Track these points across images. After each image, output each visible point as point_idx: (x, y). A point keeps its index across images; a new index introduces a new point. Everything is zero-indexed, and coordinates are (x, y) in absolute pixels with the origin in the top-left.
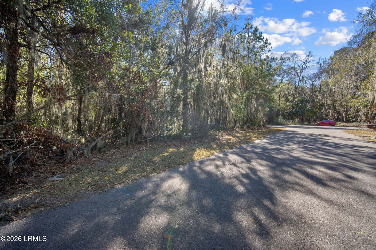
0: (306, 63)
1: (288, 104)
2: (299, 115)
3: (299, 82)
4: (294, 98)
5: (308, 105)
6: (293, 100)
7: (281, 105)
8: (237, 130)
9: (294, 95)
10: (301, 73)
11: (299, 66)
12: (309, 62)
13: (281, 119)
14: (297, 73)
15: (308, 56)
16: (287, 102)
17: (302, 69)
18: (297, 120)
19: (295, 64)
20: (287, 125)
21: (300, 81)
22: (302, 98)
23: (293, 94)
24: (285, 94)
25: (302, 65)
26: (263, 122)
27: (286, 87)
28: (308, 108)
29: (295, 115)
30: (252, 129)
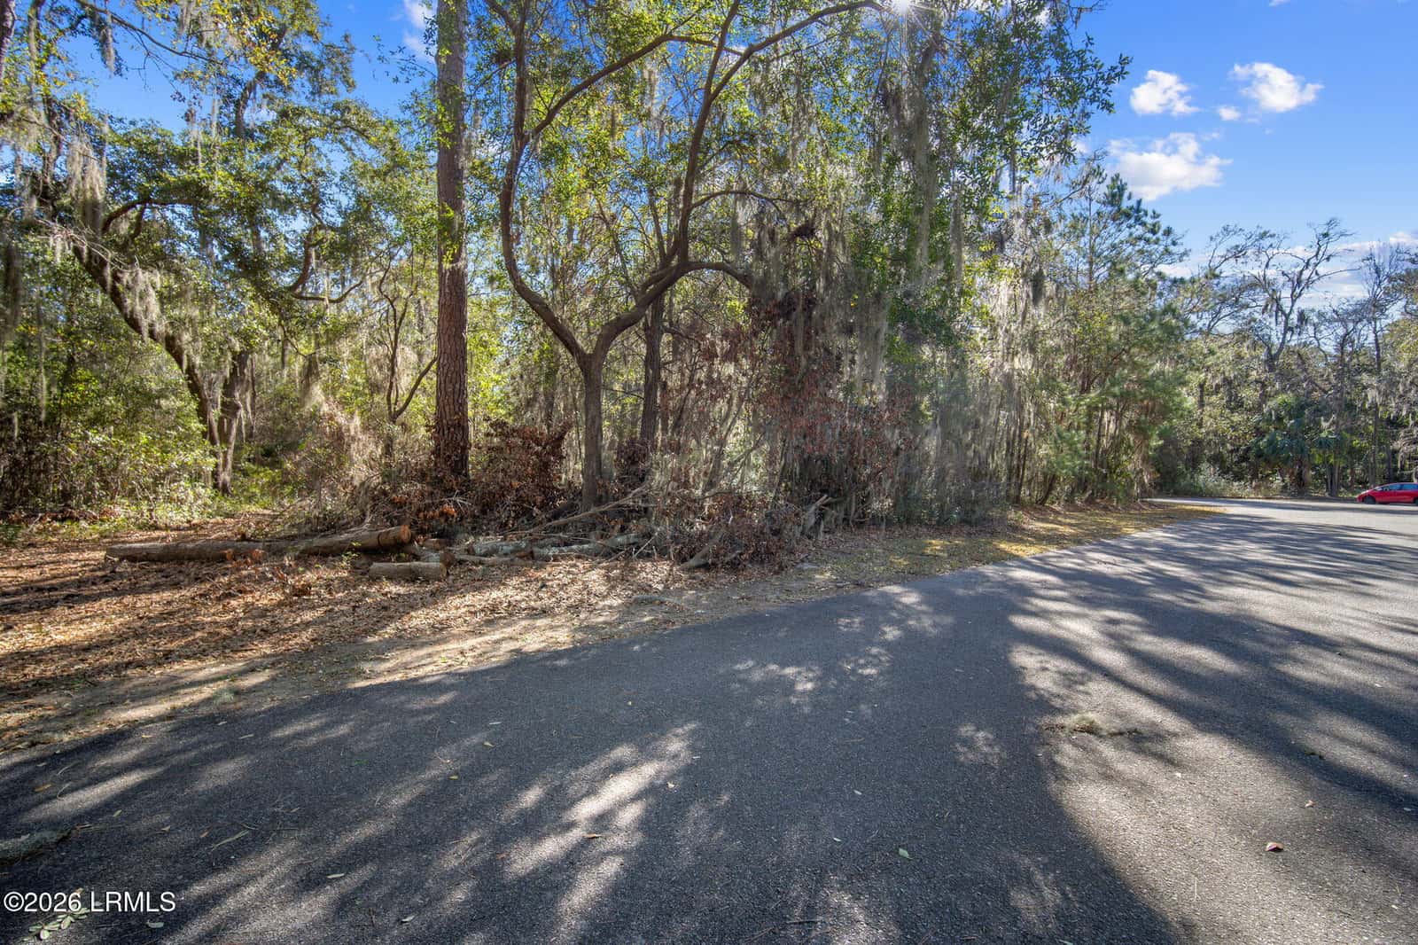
0: (1313, 261)
1: (1236, 418)
2: (1286, 461)
3: (1284, 334)
4: (1265, 397)
5: (1325, 425)
6: (1260, 406)
7: (1208, 422)
8: (1055, 507)
9: (1264, 386)
10: (1293, 302)
11: (1283, 274)
12: (1328, 259)
13: (1208, 475)
14: (1278, 300)
15: (1326, 235)
16: (1232, 410)
17: (1298, 284)
18: (1277, 482)
19: (1267, 266)
20: (1235, 499)
21: (1291, 329)
22: (1298, 397)
23: (1257, 381)
24: (1225, 379)
25: (1299, 269)
26: (1142, 484)
27: (1229, 354)
28: (1323, 435)
29: (1268, 461)
30: (1105, 508)
